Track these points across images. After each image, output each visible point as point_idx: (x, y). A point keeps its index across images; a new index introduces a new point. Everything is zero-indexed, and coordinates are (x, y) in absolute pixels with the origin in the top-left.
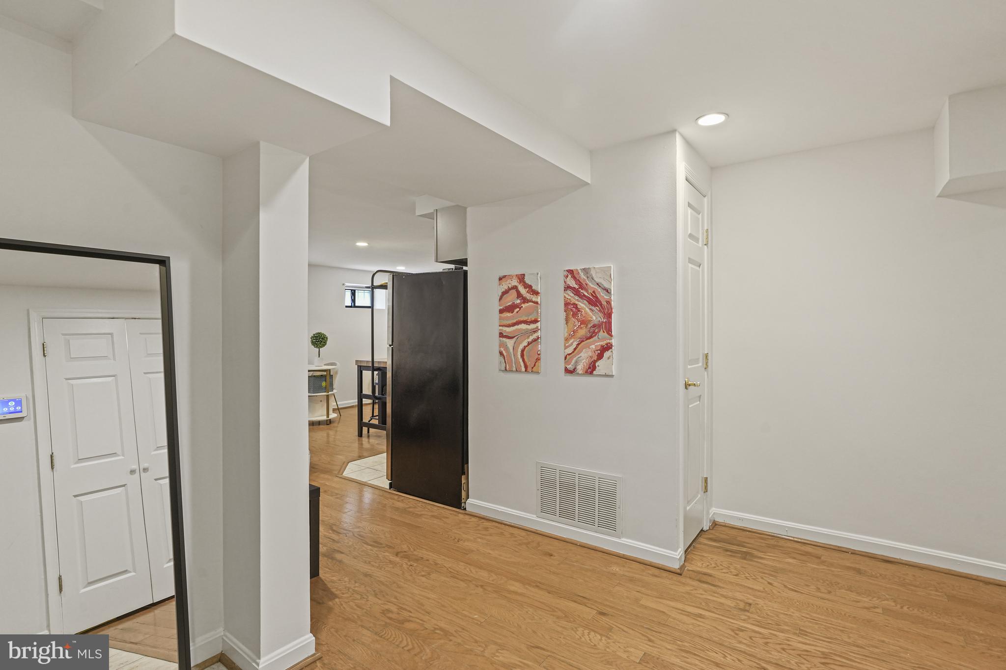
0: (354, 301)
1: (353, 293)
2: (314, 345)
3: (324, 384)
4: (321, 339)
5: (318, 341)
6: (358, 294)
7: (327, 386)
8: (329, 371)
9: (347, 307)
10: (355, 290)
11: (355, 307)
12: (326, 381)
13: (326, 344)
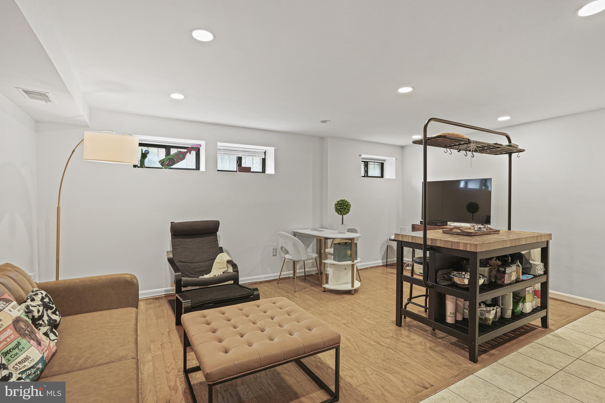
0: (366, 172)
1: (366, 164)
2: (338, 212)
3: (349, 252)
4: (345, 207)
5: (342, 208)
6: (371, 166)
7: (353, 254)
8: (352, 239)
9: (362, 176)
10: (367, 162)
11: (368, 176)
12: (351, 249)
13: (349, 211)
